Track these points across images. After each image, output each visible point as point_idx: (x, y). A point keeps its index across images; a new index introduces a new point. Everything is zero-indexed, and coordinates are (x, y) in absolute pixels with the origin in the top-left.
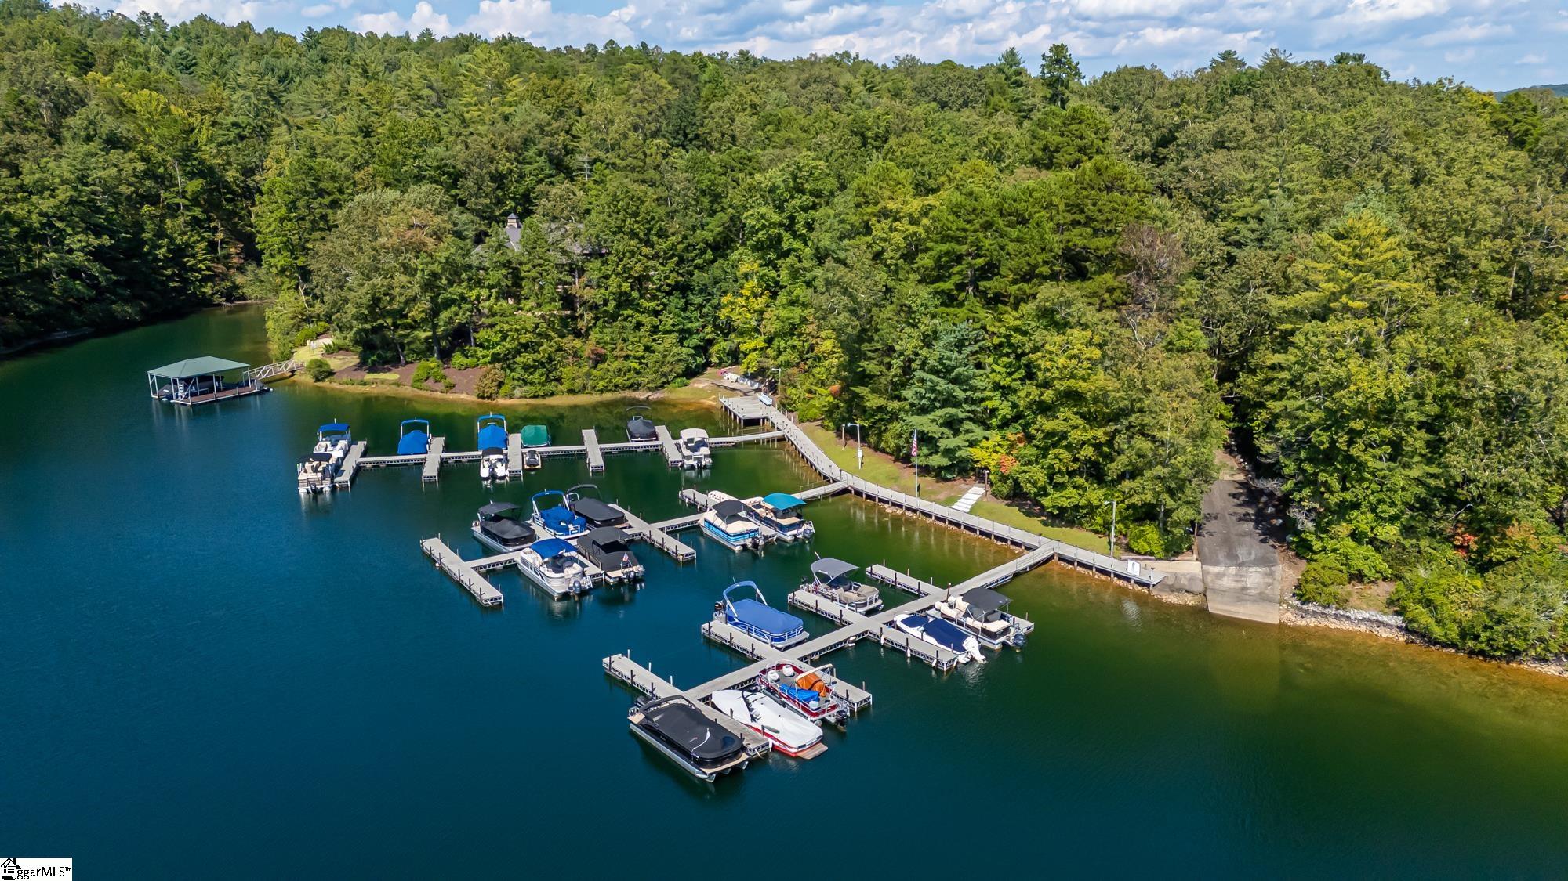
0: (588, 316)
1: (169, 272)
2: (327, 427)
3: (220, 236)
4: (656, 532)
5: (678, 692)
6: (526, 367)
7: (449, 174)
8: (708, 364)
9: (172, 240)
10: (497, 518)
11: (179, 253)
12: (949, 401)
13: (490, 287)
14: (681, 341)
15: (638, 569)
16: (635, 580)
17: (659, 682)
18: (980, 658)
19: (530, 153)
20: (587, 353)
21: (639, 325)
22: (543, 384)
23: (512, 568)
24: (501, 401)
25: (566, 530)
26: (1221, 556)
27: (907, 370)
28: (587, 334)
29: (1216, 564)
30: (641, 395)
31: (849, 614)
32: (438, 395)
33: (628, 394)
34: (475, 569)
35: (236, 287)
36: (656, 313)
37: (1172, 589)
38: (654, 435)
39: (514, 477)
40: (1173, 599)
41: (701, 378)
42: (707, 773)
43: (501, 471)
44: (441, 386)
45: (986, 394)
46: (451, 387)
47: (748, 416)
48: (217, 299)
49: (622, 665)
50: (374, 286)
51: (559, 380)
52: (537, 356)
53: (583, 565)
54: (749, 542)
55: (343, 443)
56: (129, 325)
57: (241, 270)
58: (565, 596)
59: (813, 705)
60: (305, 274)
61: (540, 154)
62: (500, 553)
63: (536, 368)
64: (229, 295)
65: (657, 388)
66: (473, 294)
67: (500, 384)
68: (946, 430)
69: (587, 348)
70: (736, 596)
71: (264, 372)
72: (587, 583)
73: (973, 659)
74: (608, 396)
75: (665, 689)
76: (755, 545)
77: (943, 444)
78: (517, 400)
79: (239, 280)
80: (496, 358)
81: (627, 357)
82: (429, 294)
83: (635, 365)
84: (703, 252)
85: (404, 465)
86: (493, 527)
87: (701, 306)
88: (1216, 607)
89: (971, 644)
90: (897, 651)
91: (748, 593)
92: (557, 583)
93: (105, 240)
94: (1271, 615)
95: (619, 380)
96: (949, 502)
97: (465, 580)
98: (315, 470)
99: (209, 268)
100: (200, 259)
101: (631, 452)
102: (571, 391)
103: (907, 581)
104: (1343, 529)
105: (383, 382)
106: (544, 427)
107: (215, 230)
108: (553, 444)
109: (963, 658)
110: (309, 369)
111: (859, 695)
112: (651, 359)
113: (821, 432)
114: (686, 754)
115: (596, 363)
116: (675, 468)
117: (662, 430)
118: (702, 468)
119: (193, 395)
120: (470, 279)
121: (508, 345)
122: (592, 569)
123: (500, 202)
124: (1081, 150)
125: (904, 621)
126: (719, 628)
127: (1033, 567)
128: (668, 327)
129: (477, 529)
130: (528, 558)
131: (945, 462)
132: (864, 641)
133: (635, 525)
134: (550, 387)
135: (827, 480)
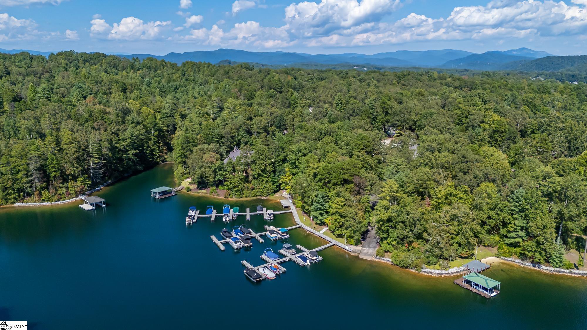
0: (251, 177)
1: (149, 157)
2: (191, 207)
3: (161, 144)
4: (256, 236)
5: (253, 267)
6: (236, 191)
7: (220, 136)
8: (280, 189)
9: (151, 148)
10: (225, 232)
11: (152, 151)
12: (320, 209)
13: (228, 172)
14: (273, 184)
15: (251, 244)
16: (251, 246)
17: (250, 265)
18: (309, 264)
19: (241, 130)
20: (250, 187)
21: (263, 180)
22: (240, 195)
23: (227, 242)
24: (230, 199)
25: (239, 235)
26: (367, 246)
27: (312, 201)
28: (251, 181)
29: (365, 247)
30: (263, 198)
31: (288, 255)
32: (215, 197)
33: (259, 197)
34: (221, 243)
35: (165, 159)
36: (267, 177)
37: (354, 252)
38: (262, 210)
39: (230, 221)
40: (353, 254)
41: (278, 193)
42: (255, 280)
43: (228, 219)
44: (216, 194)
45: (328, 208)
46: (218, 195)
47: (285, 206)
48: (160, 162)
49: (244, 262)
50: (201, 171)
51: (243, 194)
52: (238, 189)
53: (241, 243)
54: (275, 239)
55: (194, 211)
56: (140, 172)
57: (166, 153)
58: (237, 249)
59: (275, 271)
60: (185, 163)
61: (243, 130)
62: (225, 239)
63: (238, 191)
64: (163, 161)
65: (266, 196)
66: (224, 174)
67: (230, 195)
68: (319, 215)
69: (250, 186)
70: (267, 251)
71: (176, 189)
72: (241, 246)
73: (308, 264)
74: (255, 198)
75: (251, 267)
76: (276, 240)
77: (319, 218)
78: (233, 199)
79: (166, 157)
80: (229, 189)
81: (260, 188)
82: (214, 173)
83: (261, 190)
84: (279, 162)
85: (207, 217)
86: (225, 234)
87: (279, 175)
88: (360, 256)
89: (308, 261)
90: (295, 262)
91: (270, 250)
92: (235, 246)
93: (137, 151)
94: (369, 258)
95: (258, 194)
96: (319, 231)
97: (218, 245)
98: (189, 218)
99: (159, 155)
100: (157, 153)
101: (257, 215)
102: (246, 197)
103: (303, 248)
104: (385, 242)
105: (203, 193)
106: (238, 208)
107: (160, 143)
108: (239, 213)
109: (306, 264)
110: (186, 189)
111: (284, 269)
112: (265, 189)
113: (300, 211)
114: (252, 277)
115: (252, 190)
116: (265, 219)
117: (264, 209)
118: (271, 220)
119: (161, 196)
120: (224, 170)
121: (232, 186)
122: (243, 244)
123: (233, 142)
124: (364, 146)
125: (298, 257)
126: (263, 256)
127: (329, 247)
128: (270, 181)
129: (221, 234)
130: (230, 240)
131: (320, 222)
132: (290, 260)
133: (253, 234)
134: (241, 196)
135: (297, 224)
